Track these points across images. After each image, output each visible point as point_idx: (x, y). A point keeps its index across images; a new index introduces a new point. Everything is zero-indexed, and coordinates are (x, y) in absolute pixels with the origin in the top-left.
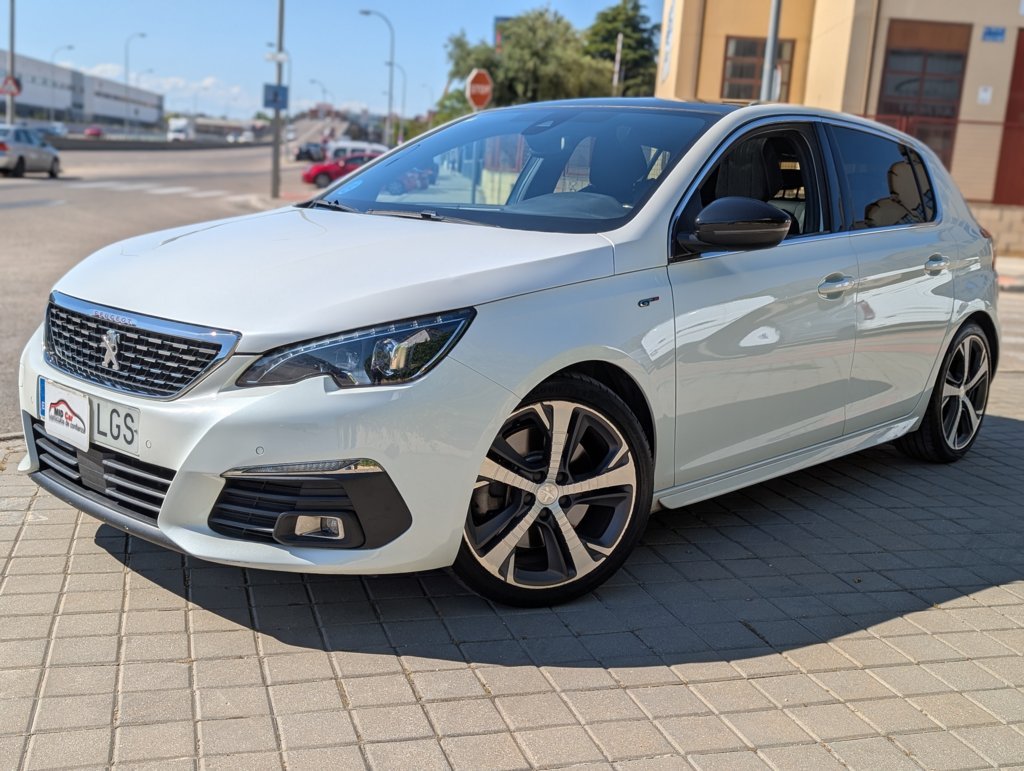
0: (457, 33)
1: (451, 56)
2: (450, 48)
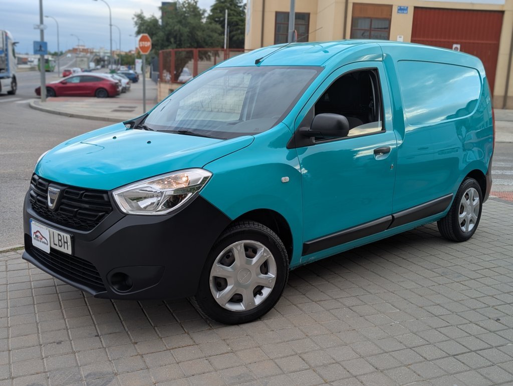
0: (139, 12)
1: (136, 23)
2: (136, 19)
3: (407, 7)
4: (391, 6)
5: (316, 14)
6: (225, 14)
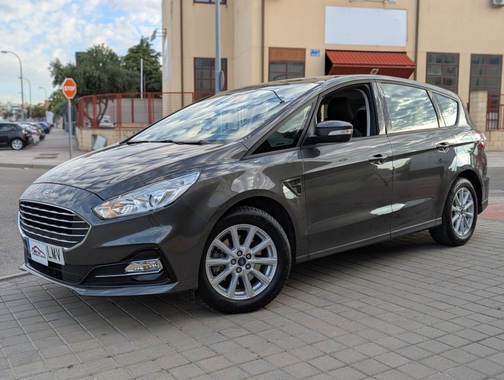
1: (53, 73)
2: (52, 69)
3: (319, 51)
4: (304, 50)
5: (233, 59)
6: (140, 64)
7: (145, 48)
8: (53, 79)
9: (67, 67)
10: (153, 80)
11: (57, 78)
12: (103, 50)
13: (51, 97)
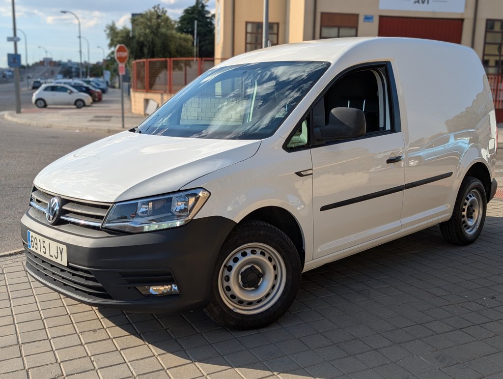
3: (373, 16)
4: (357, 16)
6: (194, 25)
7: (200, 9)
8: (109, 41)
9: (122, 30)
10: (207, 42)
11: (112, 40)
12: (158, 11)
13: (109, 56)
